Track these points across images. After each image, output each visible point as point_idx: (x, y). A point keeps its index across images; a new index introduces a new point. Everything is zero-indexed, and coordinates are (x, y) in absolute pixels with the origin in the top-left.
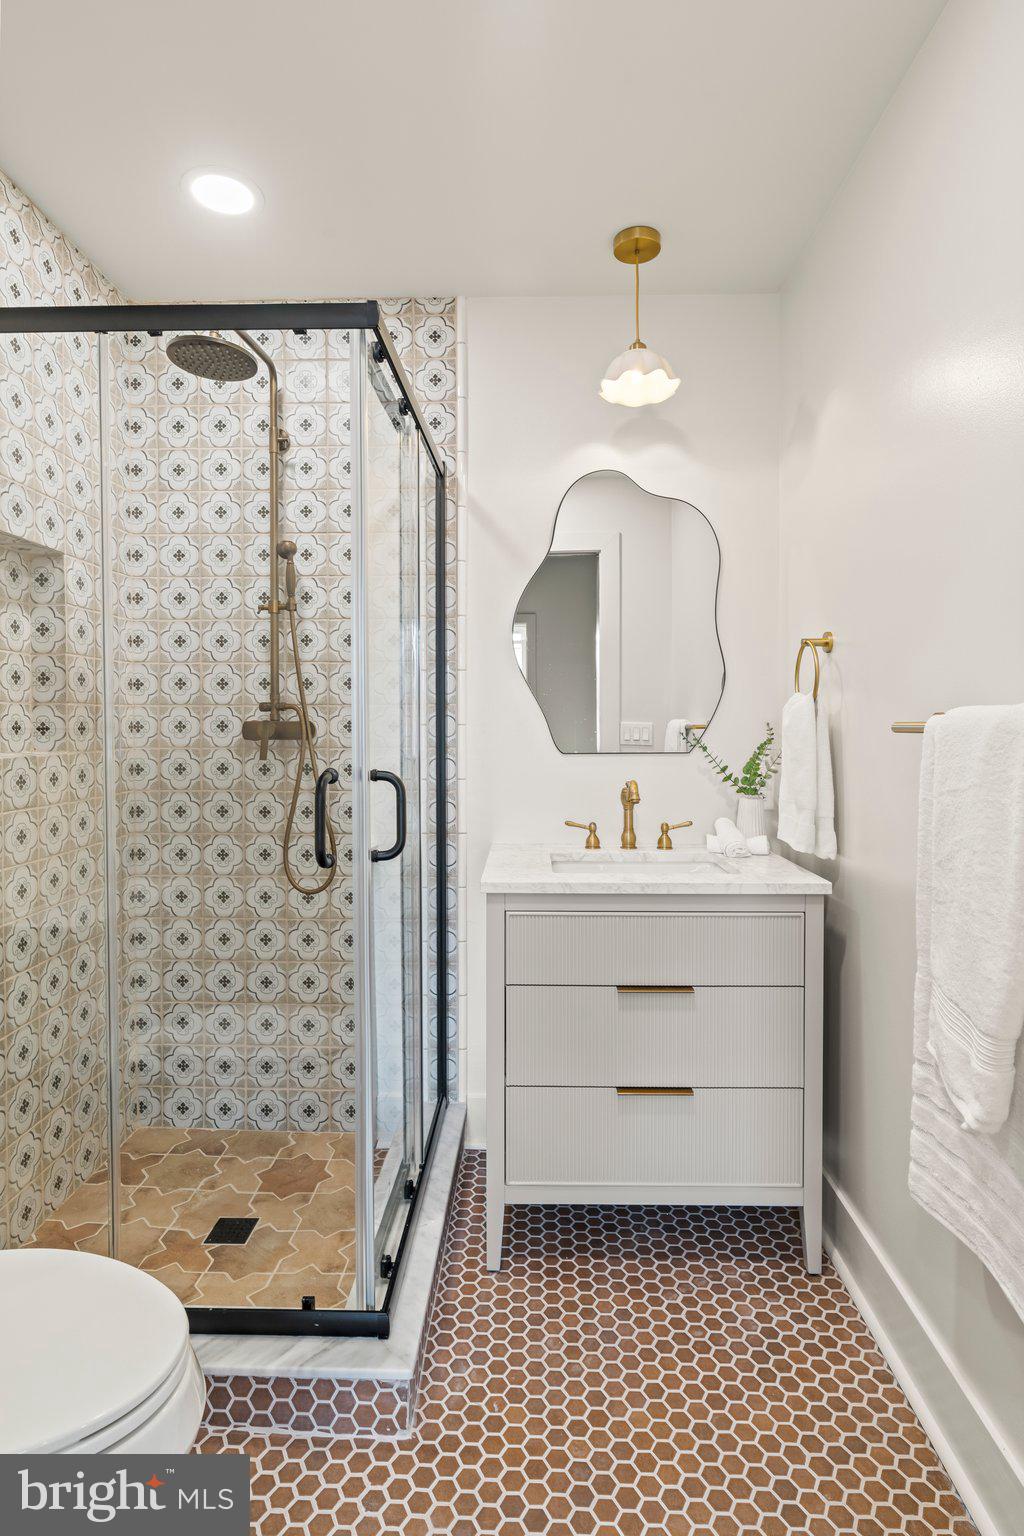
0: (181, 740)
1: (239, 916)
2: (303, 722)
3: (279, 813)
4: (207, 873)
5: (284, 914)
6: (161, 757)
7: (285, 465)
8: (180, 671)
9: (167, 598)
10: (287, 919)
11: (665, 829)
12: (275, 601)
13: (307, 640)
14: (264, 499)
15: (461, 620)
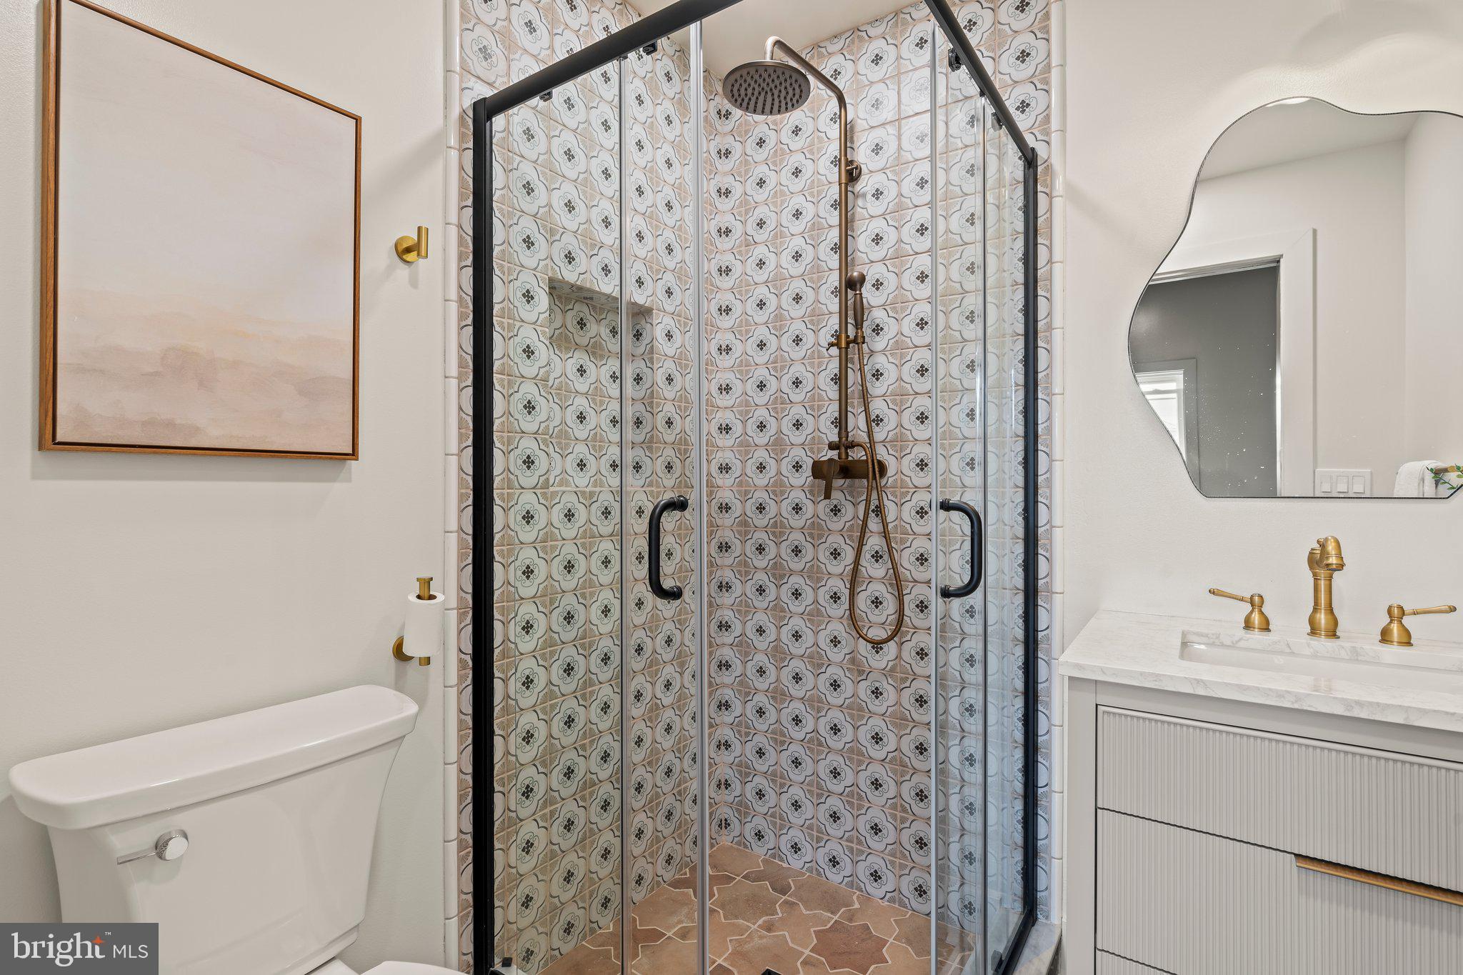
0: (761, 480)
1: (811, 657)
2: (870, 461)
3: (849, 555)
4: (783, 610)
5: (853, 661)
6: (745, 496)
7: (856, 196)
8: (761, 414)
9: (751, 346)
10: (858, 669)
11: (1395, 613)
12: (843, 336)
13: (877, 375)
14: (834, 236)
15: (1057, 334)
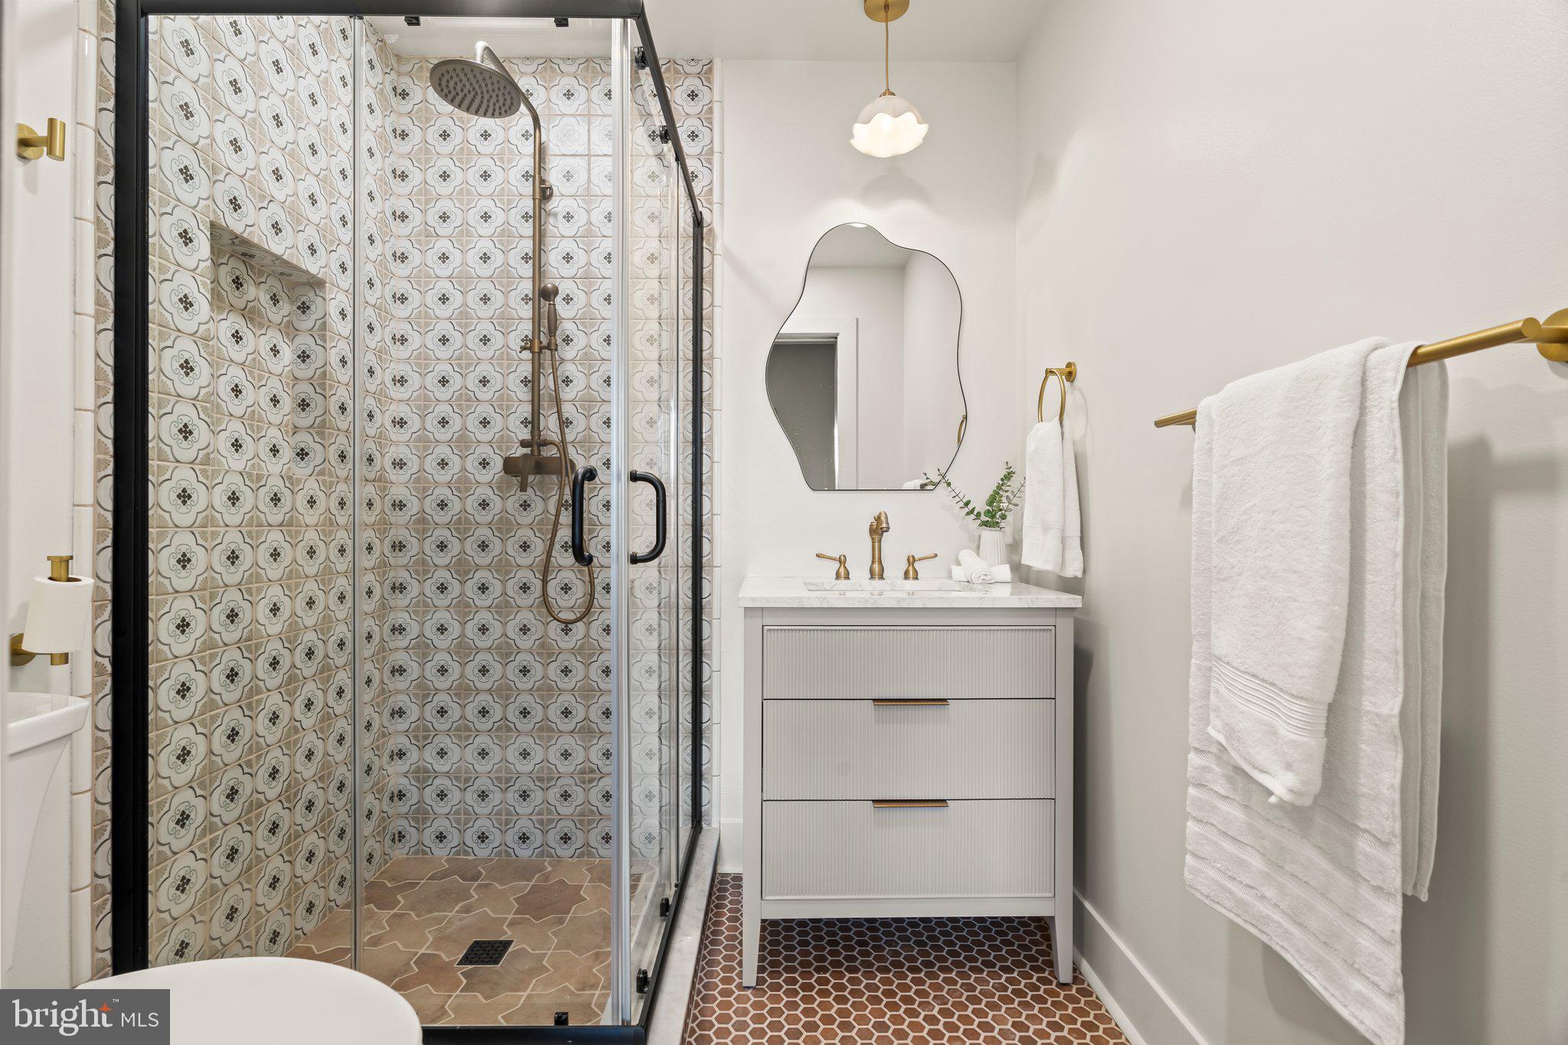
0: (443, 476)
1: (499, 648)
2: (563, 458)
3: (538, 547)
4: (468, 606)
5: (543, 646)
6: (423, 493)
7: (548, 214)
8: (444, 410)
9: (432, 340)
10: (547, 652)
11: (911, 561)
12: (536, 341)
13: (567, 381)
14: (527, 246)
15: (717, 362)
